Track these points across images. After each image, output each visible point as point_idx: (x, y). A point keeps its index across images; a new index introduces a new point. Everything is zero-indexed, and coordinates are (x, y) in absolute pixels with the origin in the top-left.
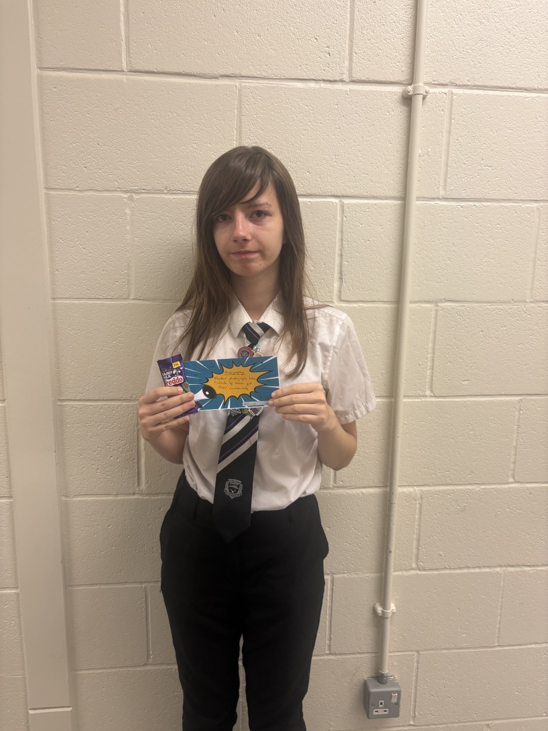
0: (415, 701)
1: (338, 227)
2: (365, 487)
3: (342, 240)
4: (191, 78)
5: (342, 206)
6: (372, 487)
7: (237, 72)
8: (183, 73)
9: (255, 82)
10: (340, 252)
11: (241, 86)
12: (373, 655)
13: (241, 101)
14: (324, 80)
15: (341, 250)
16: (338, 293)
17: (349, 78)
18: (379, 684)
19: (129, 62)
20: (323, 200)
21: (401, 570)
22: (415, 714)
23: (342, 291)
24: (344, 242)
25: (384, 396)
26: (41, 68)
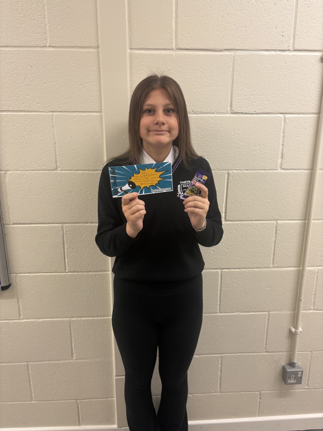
0: (309, 377)
1: (282, 129)
2: (288, 267)
3: (284, 137)
4: (208, 51)
5: (285, 119)
6: (292, 267)
7: (233, 47)
8: (204, 49)
9: (242, 52)
10: (282, 143)
11: (235, 55)
12: (288, 353)
13: (234, 63)
14: (279, 50)
15: (283, 142)
16: (280, 165)
17: (293, 48)
18: (291, 367)
19: (176, 44)
20: (275, 115)
21: (305, 310)
22: (308, 383)
23: (283, 164)
24: (285, 138)
25: (301, 220)
26: (131, 49)
